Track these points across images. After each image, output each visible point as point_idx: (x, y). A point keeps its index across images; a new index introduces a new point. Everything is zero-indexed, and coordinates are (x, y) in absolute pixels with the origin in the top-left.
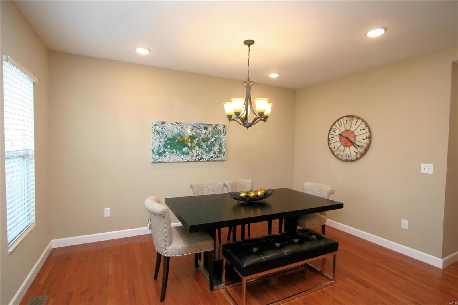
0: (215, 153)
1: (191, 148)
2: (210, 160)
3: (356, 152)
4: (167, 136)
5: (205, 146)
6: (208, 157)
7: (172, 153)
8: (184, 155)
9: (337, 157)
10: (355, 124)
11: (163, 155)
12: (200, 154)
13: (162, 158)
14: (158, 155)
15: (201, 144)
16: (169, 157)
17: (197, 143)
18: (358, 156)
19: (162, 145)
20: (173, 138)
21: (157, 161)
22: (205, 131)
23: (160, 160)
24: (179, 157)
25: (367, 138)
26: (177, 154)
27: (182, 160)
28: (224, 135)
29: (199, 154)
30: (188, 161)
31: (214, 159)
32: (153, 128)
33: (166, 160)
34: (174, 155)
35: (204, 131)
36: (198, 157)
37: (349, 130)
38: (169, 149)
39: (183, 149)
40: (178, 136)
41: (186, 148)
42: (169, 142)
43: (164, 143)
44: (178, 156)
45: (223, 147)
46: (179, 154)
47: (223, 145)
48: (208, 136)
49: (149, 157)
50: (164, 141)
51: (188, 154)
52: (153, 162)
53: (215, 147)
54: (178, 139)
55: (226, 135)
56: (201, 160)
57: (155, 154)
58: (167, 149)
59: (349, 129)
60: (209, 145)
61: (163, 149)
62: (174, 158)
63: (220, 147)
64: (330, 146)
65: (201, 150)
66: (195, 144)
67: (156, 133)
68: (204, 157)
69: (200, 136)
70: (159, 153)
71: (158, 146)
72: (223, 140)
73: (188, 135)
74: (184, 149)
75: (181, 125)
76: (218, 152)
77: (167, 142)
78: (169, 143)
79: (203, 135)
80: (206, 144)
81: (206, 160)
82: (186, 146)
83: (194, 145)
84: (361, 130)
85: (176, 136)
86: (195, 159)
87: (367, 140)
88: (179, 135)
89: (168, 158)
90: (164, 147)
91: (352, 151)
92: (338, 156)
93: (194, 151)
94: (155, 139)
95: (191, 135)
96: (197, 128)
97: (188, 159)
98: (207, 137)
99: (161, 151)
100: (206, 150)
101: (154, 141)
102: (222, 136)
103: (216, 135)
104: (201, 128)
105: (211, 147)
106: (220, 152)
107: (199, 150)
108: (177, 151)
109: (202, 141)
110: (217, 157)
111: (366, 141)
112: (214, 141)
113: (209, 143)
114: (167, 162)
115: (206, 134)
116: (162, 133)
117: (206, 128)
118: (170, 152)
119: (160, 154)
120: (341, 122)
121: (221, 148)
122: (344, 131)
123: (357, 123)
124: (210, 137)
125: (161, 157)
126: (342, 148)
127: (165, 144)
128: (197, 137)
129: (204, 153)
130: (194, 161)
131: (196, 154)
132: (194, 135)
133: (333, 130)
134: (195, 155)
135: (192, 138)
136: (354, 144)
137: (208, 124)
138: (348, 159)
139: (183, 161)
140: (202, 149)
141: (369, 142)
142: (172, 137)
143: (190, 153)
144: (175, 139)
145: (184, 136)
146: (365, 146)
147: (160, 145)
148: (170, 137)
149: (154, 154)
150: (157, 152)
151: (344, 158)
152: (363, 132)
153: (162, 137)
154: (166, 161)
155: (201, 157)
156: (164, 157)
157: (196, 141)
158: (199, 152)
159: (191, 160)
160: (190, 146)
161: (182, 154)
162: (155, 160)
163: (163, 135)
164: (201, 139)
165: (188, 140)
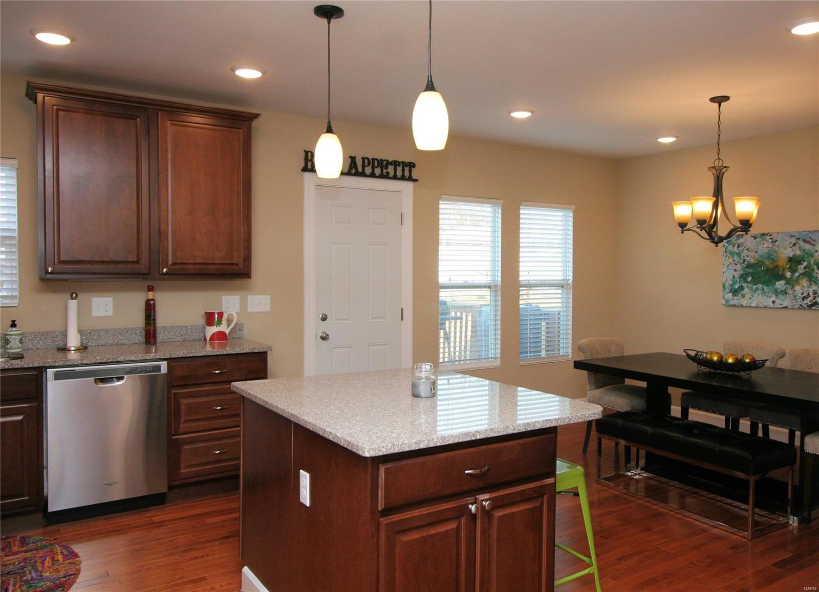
1: (791, 282)
4: (745, 260)
7: (755, 291)
8: (778, 295)
11: (740, 295)
12: (811, 294)
13: (737, 299)
14: (731, 294)
15: (814, 274)
16: (750, 298)
17: (805, 271)
19: (738, 276)
20: (757, 264)
21: (731, 303)
23: (735, 302)
24: (769, 299)
26: (764, 292)
27: (772, 304)
29: (808, 294)
30: (786, 307)
32: (724, 246)
33: (744, 302)
34: (759, 295)
36: (806, 302)
38: (750, 283)
39: (775, 284)
40: (766, 258)
41: (782, 282)
42: (750, 270)
43: (741, 273)
44: (766, 297)
46: (769, 293)
49: (719, 296)
50: (741, 269)
51: (785, 292)
52: (723, 305)
54: (766, 265)
56: (813, 308)
57: (728, 291)
58: (746, 284)
61: (739, 282)
62: (759, 299)
65: (813, 285)
66: (801, 274)
67: (729, 255)
69: (813, 256)
70: (734, 290)
71: (731, 277)
73: (786, 255)
74: (777, 283)
77: (747, 270)
78: (750, 272)
82: (782, 277)
83: (797, 275)
85: (762, 259)
86: (801, 305)
88: (769, 256)
89: (748, 299)
90: (742, 279)
93: (797, 288)
94: (727, 265)
95: (791, 255)
96: (805, 241)
97: (785, 304)
99: (736, 287)
101: (725, 269)
104: (814, 240)
107: (809, 287)
108: (764, 287)
109: (816, 267)
114: (746, 307)
118: (752, 289)
119: (735, 292)
125: (735, 298)
127: (743, 274)
128: (805, 259)
130: (799, 308)
131: (802, 294)
132: (798, 255)
134: (800, 295)
135: (794, 262)
139: (776, 307)
140: (816, 283)
142: (756, 262)
143: (790, 291)
144: (760, 264)
145: (779, 258)
147: (734, 276)
148: (752, 261)
149: (725, 291)
153: (738, 263)
154: (744, 305)
155: (814, 301)
156: (741, 298)
157: (802, 268)
158: (809, 289)
159: (792, 306)
160: (790, 278)
161: (774, 292)
162: (727, 301)
163: (740, 258)
164: (813, 264)
165: (785, 266)
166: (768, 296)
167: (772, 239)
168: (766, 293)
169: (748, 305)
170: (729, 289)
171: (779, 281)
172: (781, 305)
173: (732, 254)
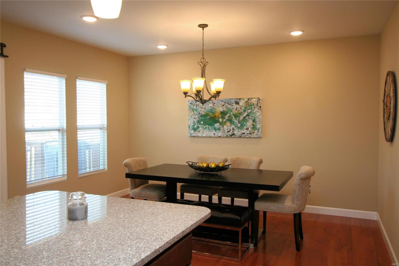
0: (247, 129)
1: (222, 124)
2: (242, 136)
4: (200, 113)
5: (236, 121)
6: (240, 133)
7: (205, 129)
8: (216, 131)
11: (197, 131)
12: (232, 130)
13: (196, 133)
14: (193, 130)
15: (233, 120)
16: (203, 132)
17: (228, 118)
19: (197, 121)
20: (206, 115)
21: (193, 135)
22: (238, 106)
23: (195, 135)
24: (211, 133)
26: (209, 129)
28: (258, 109)
29: (230, 129)
30: (220, 137)
31: (247, 135)
32: (189, 106)
33: (200, 134)
34: (207, 131)
35: (235, 106)
36: (229, 133)
38: (203, 125)
39: (214, 125)
41: (218, 124)
42: (202, 118)
45: (258, 123)
46: (211, 129)
47: (257, 120)
48: (240, 111)
49: (187, 132)
50: (198, 117)
51: (219, 129)
52: (189, 136)
53: (248, 123)
54: (210, 115)
55: (261, 109)
56: (232, 136)
57: (191, 129)
58: (200, 125)
60: (240, 121)
61: (197, 125)
62: (207, 133)
63: (253, 123)
65: (232, 126)
66: (227, 120)
67: (191, 110)
68: (235, 133)
69: (232, 111)
70: (194, 128)
71: (193, 122)
72: (257, 115)
73: (219, 111)
74: (216, 124)
75: (213, 101)
76: (251, 128)
77: (201, 118)
78: (202, 119)
79: (234, 110)
80: (237, 119)
81: (238, 136)
82: (218, 122)
83: (225, 120)
85: (208, 113)
86: (227, 135)
88: (211, 111)
89: (202, 133)
90: (198, 123)
93: (225, 127)
94: (190, 116)
95: (222, 110)
96: (228, 104)
97: (220, 135)
98: (238, 112)
99: (196, 127)
100: (238, 126)
101: (190, 118)
102: (256, 110)
103: (249, 110)
104: (233, 103)
105: (244, 123)
106: (254, 127)
108: (209, 127)
109: (233, 116)
110: (250, 133)
112: (247, 115)
113: (241, 118)
114: (201, 137)
115: (237, 109)
116: (196, 110)
117: (237, 103)
118: (203, 128)
119: (195, 130)
121: (255, 124)
124: (242, 112)
125: (195, 132)
127: (198, 120)
128: (228, 112)
129: (236, 129)
130: (226, 137)
132: (225, 111)
134: (226, 131)
135: (223, 114)
137: (240, 99)
139: (215, 136)
140: (233, 124)
142: (205, 114)
143: (222, 128)
144: (207, 115)
145: (216, 112)
147: (194, 121)
148: (203, 113)
150: (192, 128)
153: (196, 114)
154: (200, 136)
155: (233, 133)
156: (198, 132)
157: (227, 117)
158: (231, 127)
159: (223, 136)
160: (222, 122)
161: (214, 129)
162: (191, 135)
163: (197, 112)
164: (232, 115)
165: (219, 116)
166: (211, 131)
167: (212, 102)
168: (210, 129)
169: (201, 136)
170: (191, 128)
171: (216, 123)
172: (218, 135)
173: (193, 110)
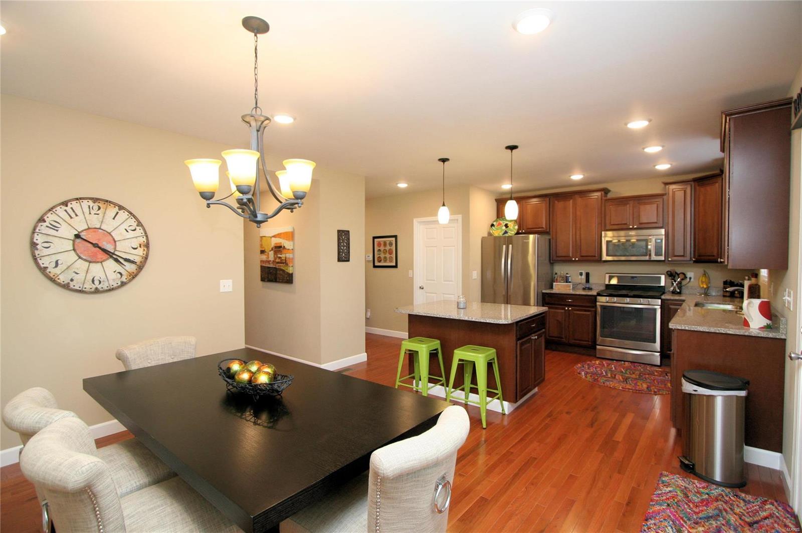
3: (120, 273)
9: (66, 287)
10: (114, 219)
18: (124, 279)
25: (142, 246)
37: (100, 229)
59: (98, 227)
64: (40, 262)
84: (127, 231)
87: (142, 249)
91: (109, 271)
92: (69, 283)
111: (141, 252)
120: (72, 208)
122: (85, 230)
123: (117, 215)
126: (82, 265)
133: (47, 224)
136: (114, 256)
138: (99, 287)
141: (145, 253)
146: (138, 259)
151: (88, 286)
152: (132, 234)
